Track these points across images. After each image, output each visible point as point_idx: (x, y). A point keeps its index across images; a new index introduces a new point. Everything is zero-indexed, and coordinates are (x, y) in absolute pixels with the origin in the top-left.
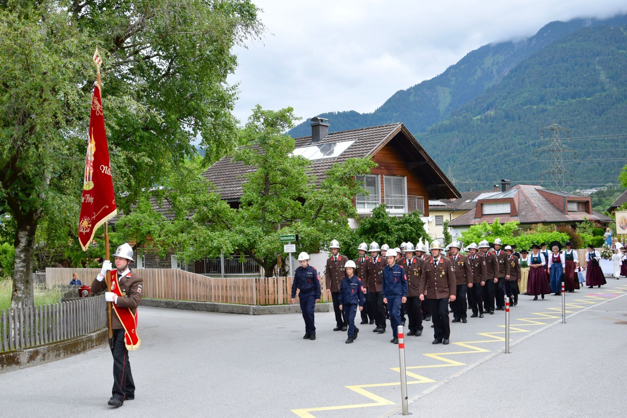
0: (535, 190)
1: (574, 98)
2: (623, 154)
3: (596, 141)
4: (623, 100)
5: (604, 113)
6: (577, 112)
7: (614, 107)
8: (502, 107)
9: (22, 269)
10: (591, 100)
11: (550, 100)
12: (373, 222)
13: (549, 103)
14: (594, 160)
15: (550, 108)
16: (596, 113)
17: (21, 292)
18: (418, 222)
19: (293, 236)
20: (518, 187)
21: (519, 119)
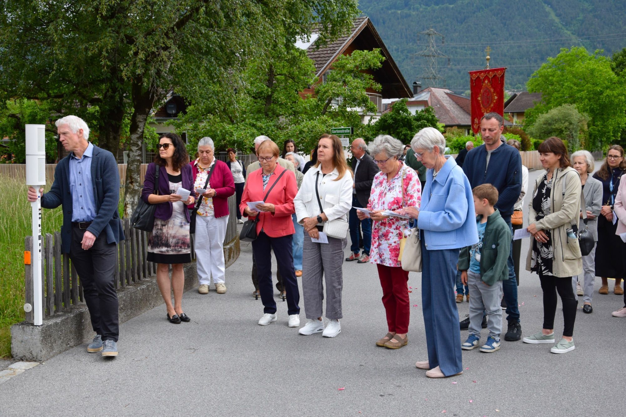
0: (444, 94)
1: (438, 5)
2: (481, 63)
3: (456, 48)
4: (483, 9)
5: (466, 21)
6: (440, 19)
7: (475, 15)
8: (367, 10)
9: (138, 158)
10: (453, 8)
11: (414, 5)
12: (395, 118)
13: (413, 8)
14: (454, 67)
15: (414, 13)
16: (457, 20)
17: (138, 184)
18: (432, 119)
19: (349, 129)
20: (430, 90)
21: (384, 23)
